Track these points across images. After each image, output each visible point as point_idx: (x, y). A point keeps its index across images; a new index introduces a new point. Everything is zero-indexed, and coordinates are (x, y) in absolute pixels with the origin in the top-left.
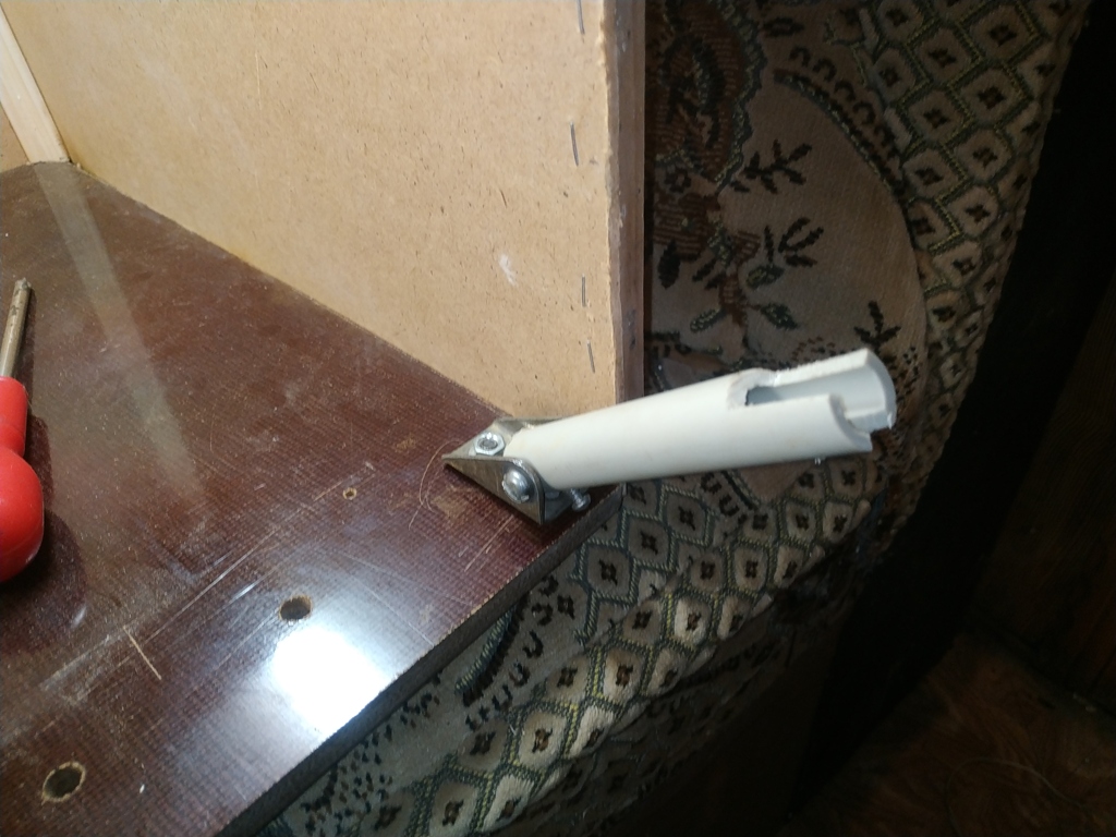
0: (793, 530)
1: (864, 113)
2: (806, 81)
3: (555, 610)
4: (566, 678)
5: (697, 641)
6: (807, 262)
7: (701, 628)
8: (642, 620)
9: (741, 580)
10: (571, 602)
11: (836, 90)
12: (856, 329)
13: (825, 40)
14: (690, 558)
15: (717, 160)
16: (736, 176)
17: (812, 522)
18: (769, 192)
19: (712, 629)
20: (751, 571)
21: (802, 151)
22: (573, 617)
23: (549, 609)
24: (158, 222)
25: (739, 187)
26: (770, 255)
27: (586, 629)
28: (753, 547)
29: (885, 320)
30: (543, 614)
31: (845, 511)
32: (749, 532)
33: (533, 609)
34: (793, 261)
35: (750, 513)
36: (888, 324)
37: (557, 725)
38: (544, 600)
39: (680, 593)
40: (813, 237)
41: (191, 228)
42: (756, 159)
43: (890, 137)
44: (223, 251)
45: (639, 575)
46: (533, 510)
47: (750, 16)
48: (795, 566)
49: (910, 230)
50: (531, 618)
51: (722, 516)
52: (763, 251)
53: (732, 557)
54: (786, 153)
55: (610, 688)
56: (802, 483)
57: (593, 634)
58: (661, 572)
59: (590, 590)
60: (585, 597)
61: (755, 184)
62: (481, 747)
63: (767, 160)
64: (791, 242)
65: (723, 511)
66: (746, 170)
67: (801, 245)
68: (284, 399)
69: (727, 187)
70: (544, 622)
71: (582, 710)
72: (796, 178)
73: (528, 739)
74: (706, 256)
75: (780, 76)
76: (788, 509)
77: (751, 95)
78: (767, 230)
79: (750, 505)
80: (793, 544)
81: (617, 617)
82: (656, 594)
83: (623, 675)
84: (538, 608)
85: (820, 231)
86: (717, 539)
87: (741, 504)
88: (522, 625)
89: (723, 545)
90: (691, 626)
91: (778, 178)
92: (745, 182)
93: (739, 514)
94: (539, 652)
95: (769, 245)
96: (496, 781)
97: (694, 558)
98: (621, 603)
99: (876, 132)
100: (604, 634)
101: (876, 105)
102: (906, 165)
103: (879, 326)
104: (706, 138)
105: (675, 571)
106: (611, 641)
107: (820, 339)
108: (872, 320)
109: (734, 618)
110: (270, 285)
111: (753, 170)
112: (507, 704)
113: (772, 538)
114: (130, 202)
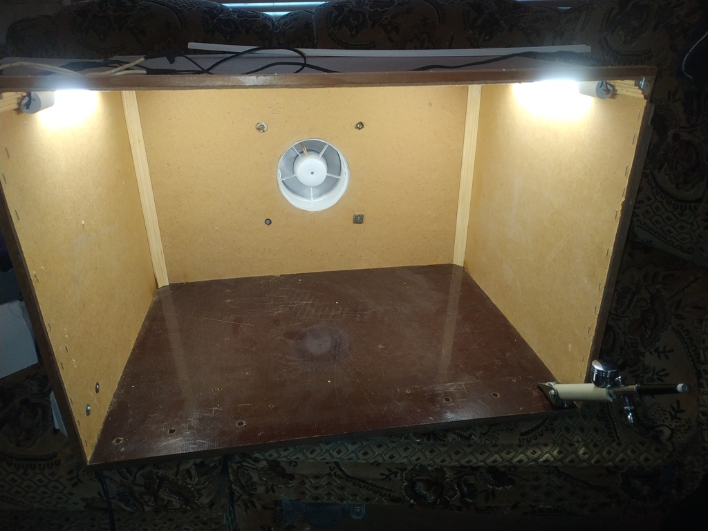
1: (693, 348)
2: (680, 333)
3: (550, 429)
4: (546, 445)
5: (584, 459)
8: (571, 445)
10: (555, 430)
11: (688, 339)
12: (671, 405)
14: (592, 440)
15: (648, 344)
17: (637, 454)
18: (659, 358)
19: (590, 459)
22: (553, 434)
23: (548, 428)
26: (653, 375)
27: (555, 438)
28: (613, 448)
30: (546, 429)
31: (651, 458)
33: (545, 426)
34: (659, 379)
35: (617, 440)
36: (682, 408)
37: (539, 452)
38: (548, 426)
42: (658, 348)
44: (501, 312)
45: (575, 435)
46: (553, 401)
47: (672, 310)
48: (624, 461)
50: (543, 428)
52: (652, 373)
53: (605, 447)
54: (667, 350)
55: (555, 453)
57: (557, 440)
58: (582, 438)
59: (561, 431)
60: (559, 431)
61: (656, 355)
62: (520, 446)
63: (661, 349)
64: (660, 374)
65: (608, 435)
66: (655, 350)
67: (662, 376)
69: (648, 352)
71: (546, 453)
72: (667, 357)
73: (531, 451)
74: (635, 368)
75: (673, 329)
76: (631, 446)
77: (664, 331)
78: (654, 368)
79: (618, 438)
80: (627, 455)
81: (565, 441)
83: (560, 452)
86: (603, 440)
87: (615, 436)
88: (540, 428)
89: (604, 443)
90: (584, 454)
91: (662, 355)
92: (653, 353)
93: (613, 439)
94: (542, 435)
95: (654, 372)
96: (520, 454)
97: (594, 441)
98: (567, 438)
99: (695, 354)
100: (560, 442)
101: (698, 347)
102: (701, 367)
103: (679, 407)
104: (647, 337)
105: (586, 440)
106: (560, 444)
108: (677, 405)
109: (598, 461)
112: (529, 442)
113: (621, 450)
114: (479, 287)
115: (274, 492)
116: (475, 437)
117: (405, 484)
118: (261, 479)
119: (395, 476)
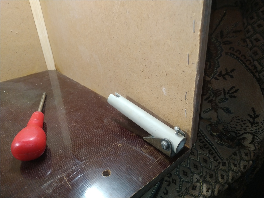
0: (233, 167)
1: (249, 62)
2: (233, 54)
3: (171, 182)
5: (209, 195)
6: (235, 97)
7: (210, 192)
8: (194, 188)
9: (220, 179)
10: (175, 181)
11: (241, 57)
12: (248, 114)
13: (238, 45)
14: (206, 172)
15: (211, 72)
16: (216, 76)
17: (237, 165)
18: (224, 80)
19: (213, 192)
20: (223, 177)
21: (233, 70)
22: (176, 185)
23: (170, 182)
24: (75, 83)
25: (216, 79)
26: (225, 95)
27: (179, 189)
28: (223, 170)
29: (256, 112)
30: (168, 183)
31: (246, 163)
32: (221, 167)
33: (166, 182)
34: (231, 97)
35: (221, 161)
36: (257, 114)
38: (168, 179)
39: (204, 181)
40: (236, 91)
41: (83, 84)
43: (256, 68)
44: (90, 89)
45: (193, 175)
46: (169, 153)
47: (219, 40)
48: (234, 177)
49: (262, 90)
50: (165, 184)
51: (214, 161)
52: (223, 94)
53: (217, 173)
54: (229, 71)
56: (234, 155)
57: (181, 190)
58: (199, 175)
59: (180, 178)
60: (179, 180)
61: (221, 78)
63: (224, 72)
64: (230, 92)
65: (214, 160)
66: (218, 75)
67: (233, 93)
68: (104, 122)
69: (213, 79)
70: (169, 185)
72: (232, 77)
74: (208, 95)
75: (227, 53)
76: (231, 161)
77: (219, 58)
78: (224, 89)
79: (221, 160)
80: (233, 171)
81: (187, 186)
82: (198, 181)
84: (167, 181)
85: (238, 89)
86: (213, 167)
87: (219, 159)
88: (163, 185)
89: (215, 169)
90: (207, 191)
91: (227, 77)
92: (218, 77)
93: (218, 161)
94: (167, 193)
95: (225, 93)
97: (208, 172)
98: (189, 183)
99: (252, 67)
100: (184, 191)
101: (252, 61)
102: (260, 74)
103: (254, 114)
104: (208, 67)
105: (202, 175)
106: (186, 193)
107: (238, 117)
108: (252, 112)
109: (219, 190)
110: (101, 97)
111: (220, 75)
113: (227, 169)
114: (69, 79)
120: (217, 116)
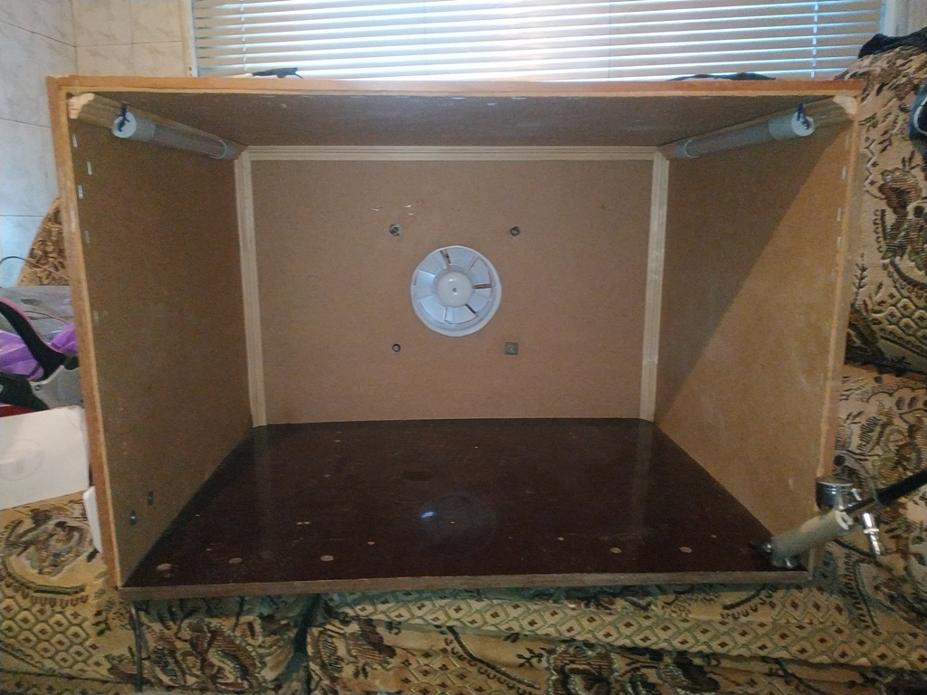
3: (768, 604)
4: (762, 625)
8: (801, 627)
10: (775, 605)
14: (834, 623)
17: (906, 649)
22: (773, 610)
27: (776, 617)
28: (868, 638)
35: (873, 627)
50: (756, 601)
52: (918, 530)
57: (779, 620)
59: (784, 606)
60: (781, 607)
61: (922, 504)
62: (723, 624)
66: (920, 497)
69: (911, 502)
70: (762, 604)
74: (894, 525)
76: (896, 638)
79: (875, 624)
80: (890, 649)
81: (791, 621)
87: (870, 621)
93: (867, 624)
94: (756, 611)
98: (795, 618)
112: (737, 619)
113: (880, 641)
114: (671, 441)
115: (366, 675)
116: (656, 606)
117: (554, 678)
118: (349, 651)
119: (540, 661)
120: (906, 569)
